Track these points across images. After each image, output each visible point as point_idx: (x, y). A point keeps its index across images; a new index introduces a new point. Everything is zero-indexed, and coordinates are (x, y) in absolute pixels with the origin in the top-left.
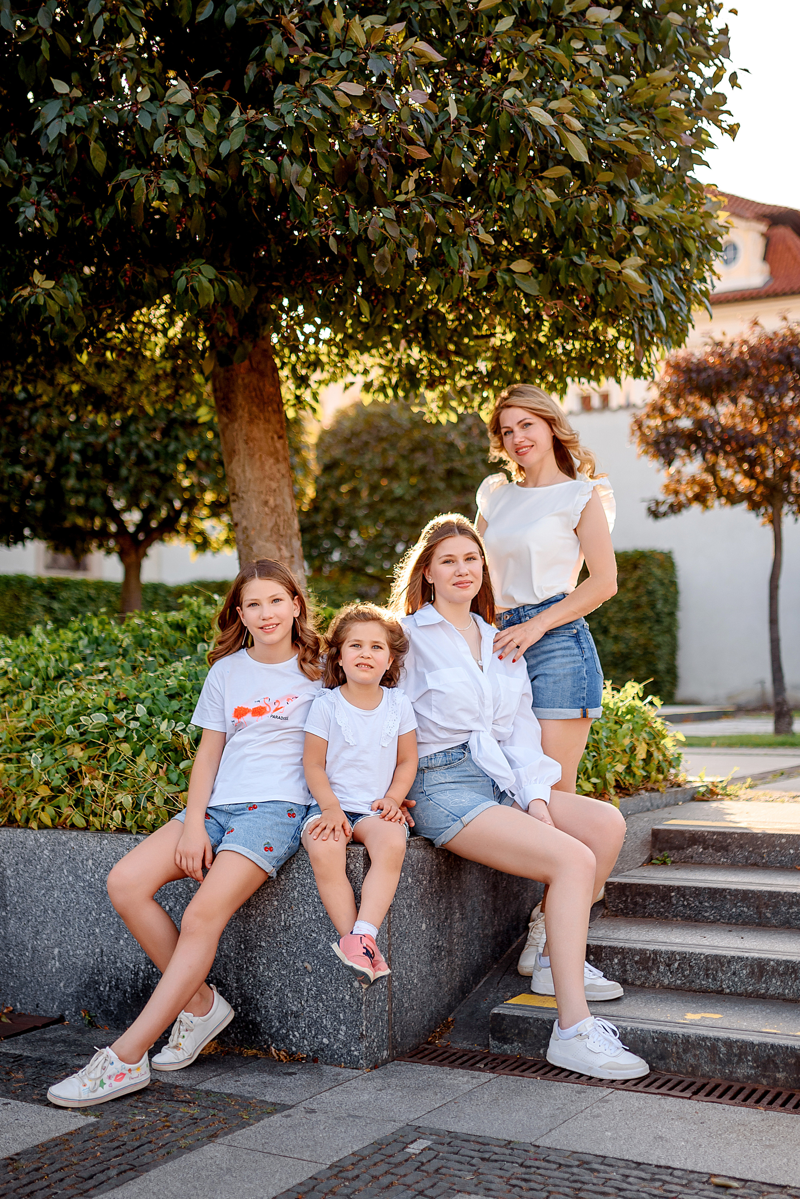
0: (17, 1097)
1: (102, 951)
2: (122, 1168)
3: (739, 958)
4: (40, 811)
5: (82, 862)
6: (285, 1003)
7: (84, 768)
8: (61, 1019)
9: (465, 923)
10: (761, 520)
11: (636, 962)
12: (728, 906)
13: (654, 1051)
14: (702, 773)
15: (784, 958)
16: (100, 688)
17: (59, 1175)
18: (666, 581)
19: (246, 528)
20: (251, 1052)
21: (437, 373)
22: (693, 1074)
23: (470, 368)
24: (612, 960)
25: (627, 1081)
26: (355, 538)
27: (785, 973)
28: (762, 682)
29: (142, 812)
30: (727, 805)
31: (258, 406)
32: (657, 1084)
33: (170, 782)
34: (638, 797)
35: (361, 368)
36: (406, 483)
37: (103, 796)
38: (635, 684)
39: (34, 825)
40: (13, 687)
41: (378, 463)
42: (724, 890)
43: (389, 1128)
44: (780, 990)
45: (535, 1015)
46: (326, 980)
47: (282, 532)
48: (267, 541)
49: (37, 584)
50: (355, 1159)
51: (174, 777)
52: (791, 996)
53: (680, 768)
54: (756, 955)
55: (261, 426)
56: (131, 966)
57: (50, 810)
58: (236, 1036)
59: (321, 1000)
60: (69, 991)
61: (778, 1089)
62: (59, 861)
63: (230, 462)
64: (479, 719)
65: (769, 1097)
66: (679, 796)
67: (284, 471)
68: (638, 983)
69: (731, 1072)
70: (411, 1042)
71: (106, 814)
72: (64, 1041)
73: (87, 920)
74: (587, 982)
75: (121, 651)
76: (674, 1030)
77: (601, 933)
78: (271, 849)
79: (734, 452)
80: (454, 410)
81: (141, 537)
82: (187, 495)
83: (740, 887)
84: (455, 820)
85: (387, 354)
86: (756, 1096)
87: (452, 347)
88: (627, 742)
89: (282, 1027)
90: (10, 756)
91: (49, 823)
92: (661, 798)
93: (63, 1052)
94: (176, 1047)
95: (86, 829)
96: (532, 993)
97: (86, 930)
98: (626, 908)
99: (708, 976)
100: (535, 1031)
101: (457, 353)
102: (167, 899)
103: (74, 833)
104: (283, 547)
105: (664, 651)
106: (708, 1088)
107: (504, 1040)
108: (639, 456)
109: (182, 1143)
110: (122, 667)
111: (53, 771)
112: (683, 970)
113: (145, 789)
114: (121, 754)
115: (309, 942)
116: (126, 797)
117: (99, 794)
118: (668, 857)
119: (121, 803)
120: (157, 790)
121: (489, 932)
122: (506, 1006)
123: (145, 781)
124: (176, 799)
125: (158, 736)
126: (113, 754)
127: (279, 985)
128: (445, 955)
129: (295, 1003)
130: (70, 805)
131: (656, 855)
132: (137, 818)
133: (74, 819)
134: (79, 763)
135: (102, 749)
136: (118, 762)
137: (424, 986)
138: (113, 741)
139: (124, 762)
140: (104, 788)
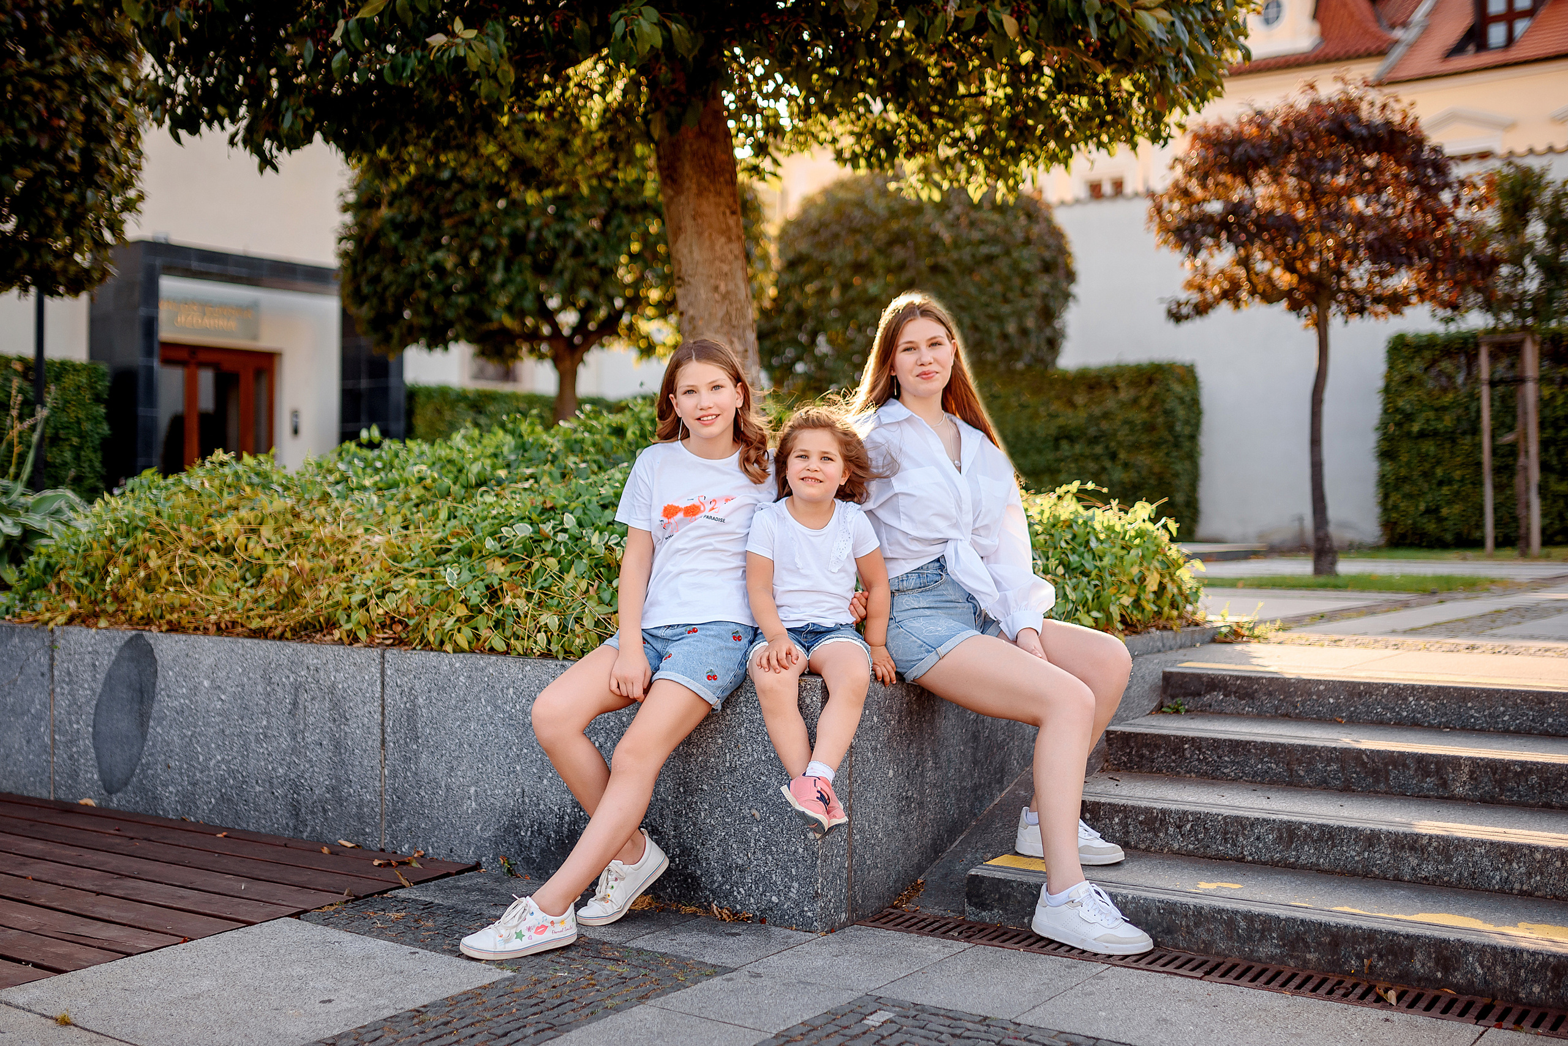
0: (425, 947)
1: (523, 792)
2: (540, 1026)
3: (1264, 820)
4: (455, 633)
5: (502, 691)
6: (730, 855)
7: (505, 585)
8: (477, 867)
9: (939, 772)
10: (1303, 321)
11: (1141, 823)
12: (1253, 762)
13: (1160, 924)
14: (1225, 612)
15: (1320, 822)
16: (525, 495)
17: (470, 1031)
18: (1188, 399)
19: (692, 318)
20: (689, 909)
21: (917, 138)
22: (1206, 951)
23: (957, 134)
24: (1111, 819)
25: (1126, 957)
26: (823, 345)
27: (1319, 840)
28: (1301, 519)
29: (570, 635)
30: (1254, 647)
31: (708, 176)
32: (1162, 961)
33: (601, 601)
34: (1147, 636)
35: (829, 137)
36: (882, 281)
37: (526, 617)
38: (1147, 505)
39: (448, 647)
40: (428, 495)
41: (849, 257)
42: (1248, 742)
43: (845, 998)
44: (1314, 860)
45: (1018, 878)
46: (777, 830)
47: (735, 323)
48: (717, 332)
49: (462, 397)
50: (805, 1029)
51: (606, 596)
52: (1327, 866)
53: (1199, 604)
54: (1286, 818)
55: (712, 199)
56: (556, 809)
57: (467, 631)
59: (771, 853)
60: (487, 835)
61: (1308, 972)
62: (476, 689)
63: (675, 241)
64: (955, 526)
65: (1297, 981)
66: (1197, 636)
67: (737, 252)
68: (1143, 846)
69: (1252, 951)
70: (874, 904)
71: (529, 637)
72: (480, 890)
73: (507, 756)
74: (1082, 843)
75: (550, 457)
76: (1184, 900)
77: (1099, 789)
78: (715, 678)
79: (1272, 240)
80: (939, 186)
81: (577, 340)
82: (629, 293)
83: (1267, 740)
84: (929, 652)
85: (859, 118)
86: (1281, 979)
87: (935, 109)
88: (1135, 571)
89: (725, 883)
90: (423, 571)
91: (466, 646)
92: (1175, 638)
93: (478, 901)
94: (604, 899)
95: (506, 653)
96: (1017, 854)
97: (506, 768)
98: (1130, 761)
99: (1226, 840)
100: (1019, 897)
101: (940, 115)
103: (494, 658)
104: (735, 340)
105: (1183, 481)
106: (1223, 968)
107: (982, 906)
108: (1158, 246)
109: (609, 1003)
110: (550, 474)
111: (471, 587)
112: (1197, 833)
113: (574, 610)
114: (547, 570)
115: (758, 786)
116: (552, 619)
117: (522, 615)
118: (1182, 704)
119: (546, 625)
120: (587, 610)
121: (968, 784)
122: (986, 867)
123: (573, 600)
124: (608, 621)
125: (588, 550)
126: (538, 570)
127: (723, 834)
128: (915, 808)
129: (741, 855)
130: (490, 627)
131: (1167, 702)
132: (564, 642)
133: (493, 642)
134: (500, 580)
135: (526, 563)
136: (543, 578)
137: (890, 842)
138: (538, 556)
139: (550, 579)
140: (527, 608)
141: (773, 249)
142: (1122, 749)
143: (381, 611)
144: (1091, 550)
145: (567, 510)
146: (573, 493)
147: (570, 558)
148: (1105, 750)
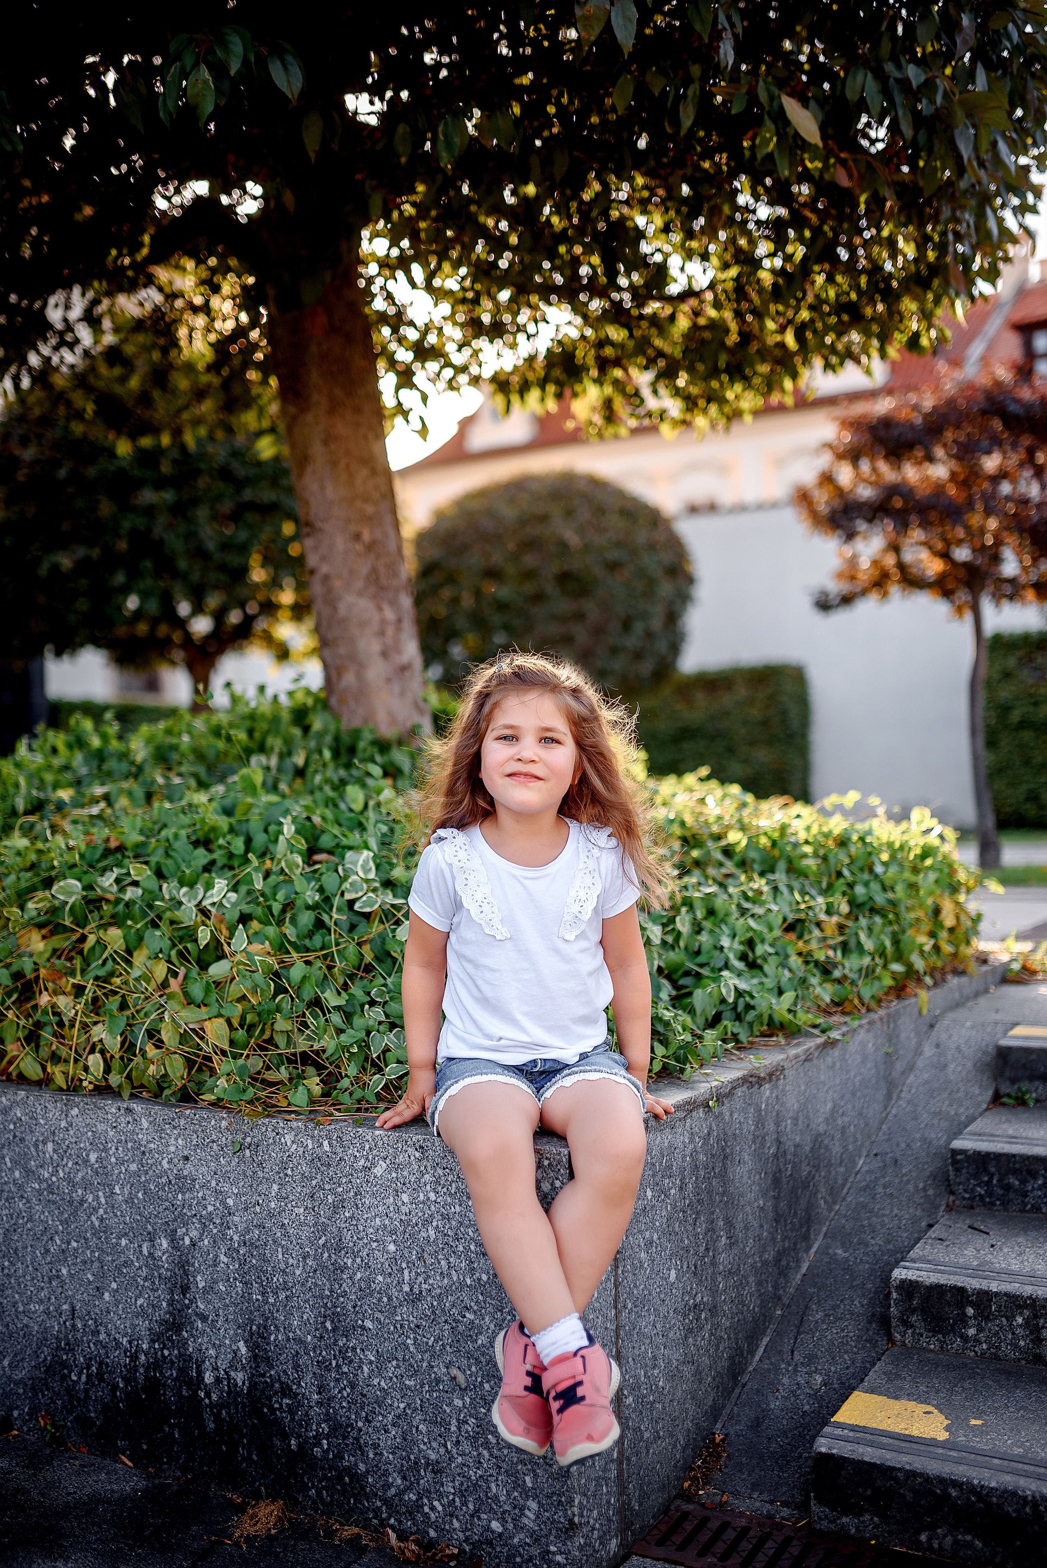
1: (73, 1310)
5: (36, 1146)
6: (415, 1443)
7: (43, 972)
8: (5, 1425)
9: (734, 1250)
16: (91, 825)
19: (326, 578)
20: (348, 1528)
24: (1011, 1318)
29: (138, 1059)
33: (190, 1001)
34: (948, 986)
37: (72, 1026)
47: (384, 581)
48: (360, 594)
51: (197, 990)
56: (125, 1341)
58: (319, 1493)
60: (19, 1375)
66: (990, 978)
70: (655, 1501)
71: (76, 1061)
73: (47, 1251)
75: (132, 770)
81: (211, 645)
82: (261, 596)
89: (408, 1489)
92: (972, 983)
95: (39, 1083)
97: (45, 1269)
98: (990, 1194)
100: (909, 1496)
102: (186, 1224)
103: (23, 1093)
104: (385, 606)
107: (842, 1506)
110: (130, 794)
113: (146, 1015)
114: (106, 947)
115: (461, 1328)
116: (111, 1031)
117: (67, 1023)
118: (1028, 1092)
119: (101, 1041)
120: (166, 1016)
121: (769, 1256)
122: (839, 1432)
123: (147, 998)
124: (200, 1034)
125: (168, 915)
126: (93, 948)
127: (402, 1406)
128: (706, 1319)
129: (434, 1444)
130: (19, 1039)
131: (1005, 1089)
132: (131, 1069)
133: (22, 1065)
134: (35, 963)
135: (75, 937)
136: (100, 962)
137: (674, 1388)
138: (93, 925)
139: (110, 963)
140: (73, 1011)
141: (409, 551)
142: (975, 1176)
144: (877, 876)
145: (140, 854)
146: (155, 823)
147: (139, 926)
148: (948, 1176)
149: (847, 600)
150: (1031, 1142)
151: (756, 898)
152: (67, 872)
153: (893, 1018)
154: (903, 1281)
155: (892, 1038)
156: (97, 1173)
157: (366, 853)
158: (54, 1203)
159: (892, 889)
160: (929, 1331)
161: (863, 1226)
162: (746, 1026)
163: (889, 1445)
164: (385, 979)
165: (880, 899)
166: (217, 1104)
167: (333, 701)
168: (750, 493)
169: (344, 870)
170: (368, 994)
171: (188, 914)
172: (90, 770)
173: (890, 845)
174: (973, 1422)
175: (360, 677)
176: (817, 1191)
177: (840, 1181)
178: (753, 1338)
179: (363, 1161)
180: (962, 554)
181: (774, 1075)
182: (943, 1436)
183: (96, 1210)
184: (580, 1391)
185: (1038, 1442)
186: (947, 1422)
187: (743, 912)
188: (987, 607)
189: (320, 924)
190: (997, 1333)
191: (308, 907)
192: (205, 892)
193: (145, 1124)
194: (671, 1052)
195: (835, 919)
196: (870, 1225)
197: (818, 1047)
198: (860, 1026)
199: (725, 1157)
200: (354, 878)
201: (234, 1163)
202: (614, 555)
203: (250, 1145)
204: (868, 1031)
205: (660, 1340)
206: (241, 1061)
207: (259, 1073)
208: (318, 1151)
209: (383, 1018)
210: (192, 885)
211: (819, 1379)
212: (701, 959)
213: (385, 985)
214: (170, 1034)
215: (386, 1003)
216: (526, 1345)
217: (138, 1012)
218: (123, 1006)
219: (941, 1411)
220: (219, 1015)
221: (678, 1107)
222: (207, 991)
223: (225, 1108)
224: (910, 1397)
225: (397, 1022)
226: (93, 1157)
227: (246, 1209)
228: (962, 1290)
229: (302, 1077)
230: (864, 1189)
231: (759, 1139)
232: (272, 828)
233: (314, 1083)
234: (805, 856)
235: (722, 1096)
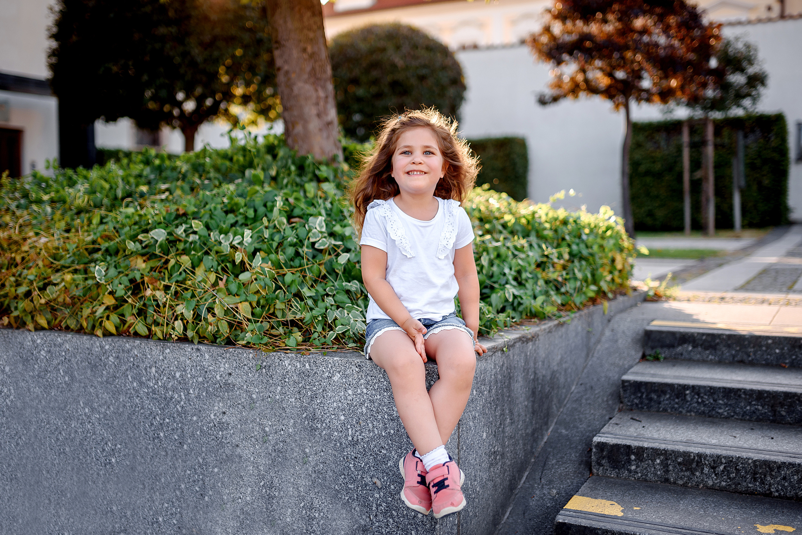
3: (790, 464)
4: (104, 319)
5: (146, 369)
7: (146, 279)
9: (513, 426)
11: (679, 464)
12: (742, 404)
16: (162, 206)
19: (287, 73)
24: (653, 460)
29: (203, 322)
33: (230, 293)
37: (165, 306)
39: (99, 332)
45: (602, 526)
47: (318, 76)
48: (306, 82)
51: (233, 287)
57: (114, 318)
59: (392, 516)
62: (124, 368)
63: (273, 15)
66: (638, 299)
68: (680, 482)
71: (167, 324)
73: (152, 425)
75: (180, 176)
81: (195, 118)
82: (224, 89)
88: (611, 255)
90: (77, 267)
91: (113, 330)
95: (147, 337)
97: (151, 434)
99: (755, 480)
103: (138, 342)
104: (319, 89)
110: (182, 188)
111: (116, 282)
112: (729, 473)
113: (206, 300)
114: (181, 266)
115: (379, 458)
116: (187, 308)
117: (161, 305)
118: (660, 353)
119: (182, 313)
120: (217, 301)
121: (529, 431)
122: (568, 513)
123: (205, 292)
124: (236, 310)
125: (215, 248)
126: (174, 266)
127: (347, 498)
128: (499, 459)
129: (364, 517)
130: (133, 314)
131: (648, 352)
132: (199, 329)
133: (136, 327)
134: (142, 274)
135: (163, 260)
136: (178, 273)
137: (484, 492)
138: (173, 254)
139: (184, 274)
140: (165, 299)
142: (634, 393)
143: (43, 301)
144: (583, 241)
145: (196, 216)
146: (201, 202)
147: (199, 254)
148: (620, 394)
149: (555, 99)
150: (663, 377)
151: (521, 249)
152: (157, 226)
153: (590, 315)
154: (599, 443)
155: (590, 324)
156: (180, 383)
157: (320, 218)
158: (156, 399)
159: (591, 247)
160: (611, 467)
161: (575, 419)
162: (518, 313)
163: (594, 518)
164: (333, 282)
165: (585, 252)
166: (247, 346)
167: (290, 141)
168: (497, 40)
169: (309, 226)
170: (325, 290)
171: (226, 248)
172: (156, 176)
173: (589, 225)
174: (635, 508)
175: (305, 128)
176: (552, 401)
177: (563, 396)
178: (521, 471)
179: (327, 373)
180: (620, 75)
181: (533, 338)
182: (620, 514)
183: (179, 402)
184: (446, 483)
185: (668, 516)
186: (622, 509)
187: (515, 256)
188: (633, 105)
189: (297, 254)
190: (646, 468)
191: (291, 245)
192: (234, 237)
193: (207, 356)
194: (483, 324)
195: (562, 262)
196: (579, 418)
197: (555, 326)
198: (576, 317)
199: (510, 378)
200: (314, 230)
201: (256, 376)
202: (424, 72)
203: (265, 366)
204: (579, 320)
205: (478, 467)
206: (259, 324)
207: (268, 330)
208: (303, 369)
209: (333, 303)
210: (226, 233)
211: (555, 491)
212: (494, 279)
213: (333, 286)
214: (219, 310)
215: (334, 295)
216: (417, 462)
217: (201, 299)
218: (193, 296)
219: (619, 504)
220: (246, 300)
221: (489, 350)
222: (239, 287)
223: (251, 347)
224: (602, 498)
225: (341, 305)
226: (178, 375)
227: (263, 400)
228: (629, 447)
229: (291, 332)
230: (577, 400)
231: (526, 370)
232: (269, 204)
233: (298, 336)
234: (545, 229)
235: (510, 346)
